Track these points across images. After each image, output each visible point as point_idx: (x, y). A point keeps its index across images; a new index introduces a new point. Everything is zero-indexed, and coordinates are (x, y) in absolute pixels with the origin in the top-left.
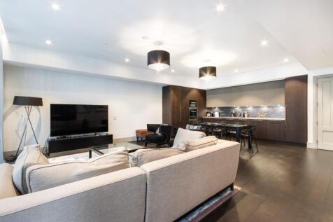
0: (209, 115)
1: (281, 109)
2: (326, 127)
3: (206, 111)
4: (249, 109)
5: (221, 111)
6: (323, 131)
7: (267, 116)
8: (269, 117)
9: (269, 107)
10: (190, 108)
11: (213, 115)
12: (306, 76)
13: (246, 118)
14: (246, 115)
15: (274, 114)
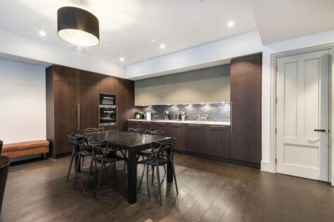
0: (138, 116)
1: (226, 108)
2: (290, 138)
3: (135, 111)
4: (187, 108)
5: (153, 112)
6: (285, 144)
7: (208, 119)
8: (212, 120)
9: (213, 105)
10: (101, 106)
11: (143, 117)
12: (260, 55)
13: (183, 121)
14: (183, 117)
15: (218, 116)
